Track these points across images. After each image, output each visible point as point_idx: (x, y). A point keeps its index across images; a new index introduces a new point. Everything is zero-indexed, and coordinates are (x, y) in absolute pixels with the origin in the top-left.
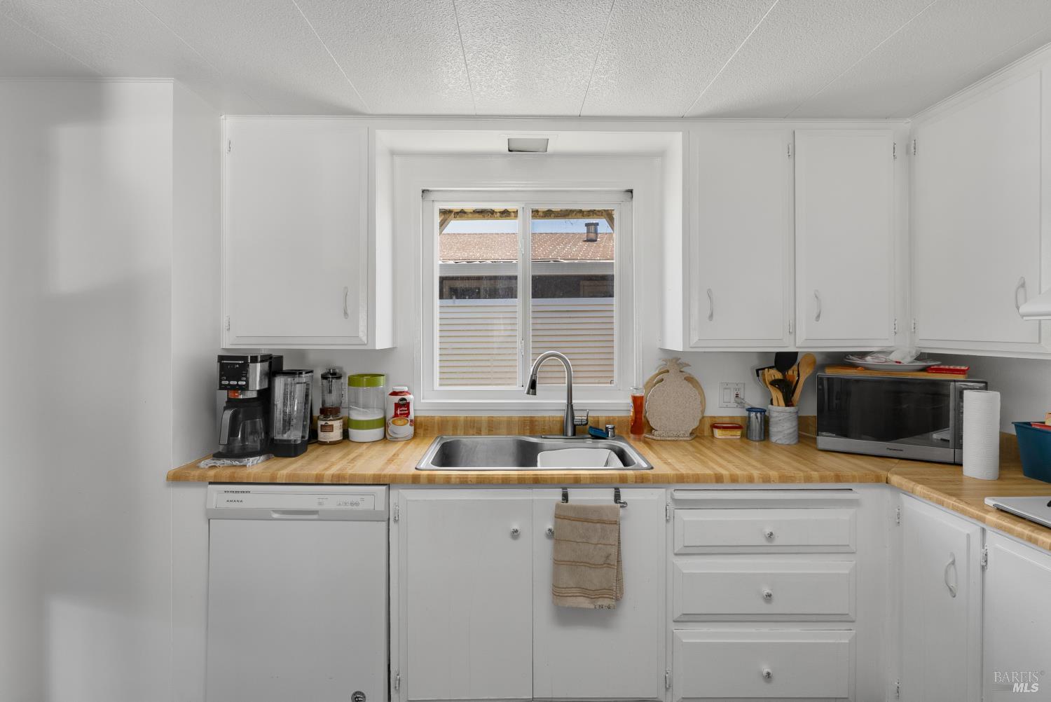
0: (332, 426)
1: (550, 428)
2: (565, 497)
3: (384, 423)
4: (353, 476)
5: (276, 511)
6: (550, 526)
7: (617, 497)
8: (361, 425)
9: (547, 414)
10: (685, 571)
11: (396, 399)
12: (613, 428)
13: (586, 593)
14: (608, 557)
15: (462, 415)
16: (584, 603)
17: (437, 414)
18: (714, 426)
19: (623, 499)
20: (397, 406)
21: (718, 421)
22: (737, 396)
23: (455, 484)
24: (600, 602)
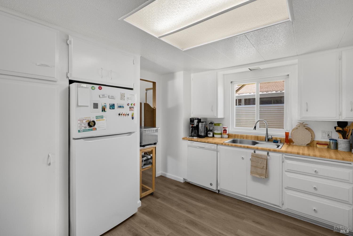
0: (210, 133)
1: (262, 139)
2: (255, 152)
3: (221, 134)
4: (211, 142)
5: (198, 147)
6: (251, 158)
7: (268, 154)
8: (216, 134)
9: (262, 136)
10: (288, 176)
11: (224, 129)
12: (280, 141)
13: (258, 174)
14: (264, 167)
15: (240, 134)
16: (258, 176)
17: (234, 133)
18: (317, 144)
19: (269, 154)
20: (224, 130)
21: (319, 142)
22: (328, 135)
23: (230, 146)
24: (262, 177)
